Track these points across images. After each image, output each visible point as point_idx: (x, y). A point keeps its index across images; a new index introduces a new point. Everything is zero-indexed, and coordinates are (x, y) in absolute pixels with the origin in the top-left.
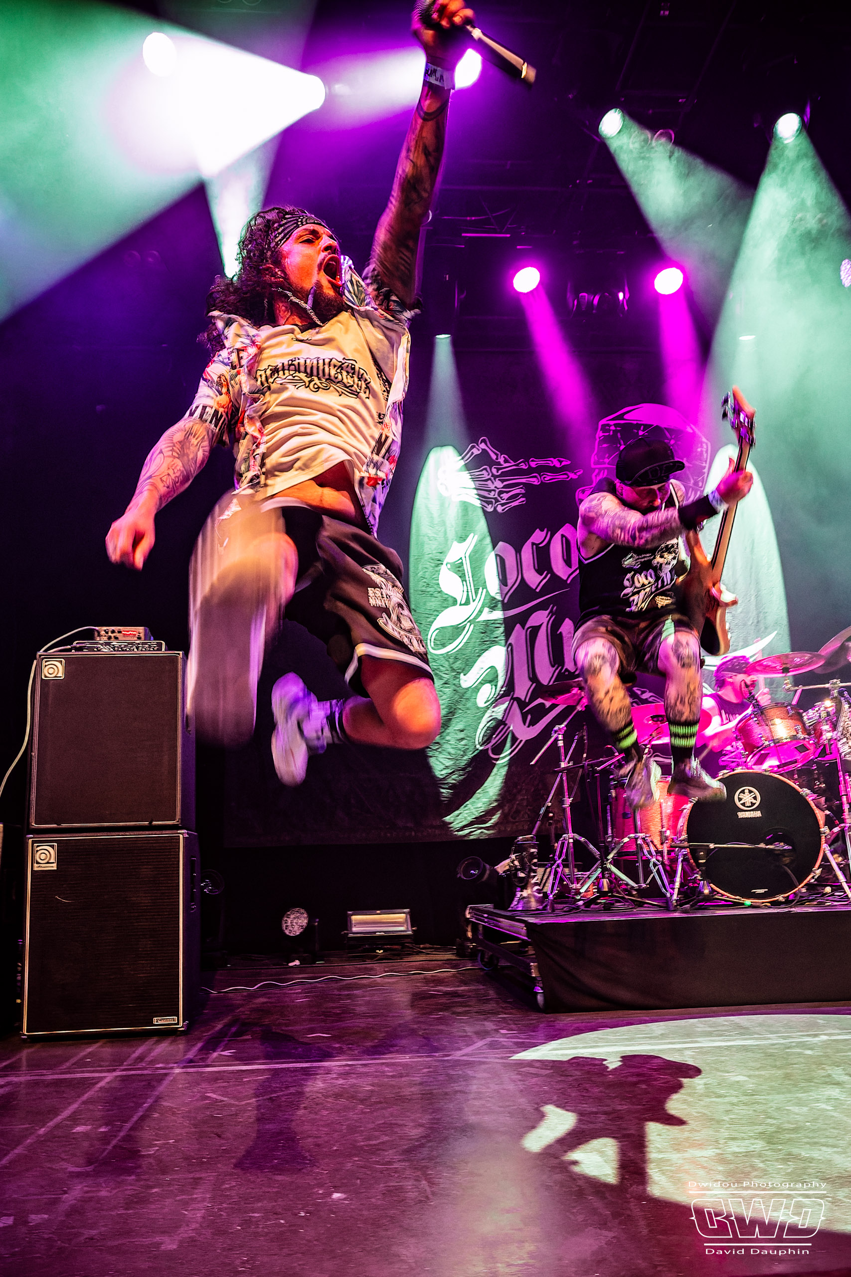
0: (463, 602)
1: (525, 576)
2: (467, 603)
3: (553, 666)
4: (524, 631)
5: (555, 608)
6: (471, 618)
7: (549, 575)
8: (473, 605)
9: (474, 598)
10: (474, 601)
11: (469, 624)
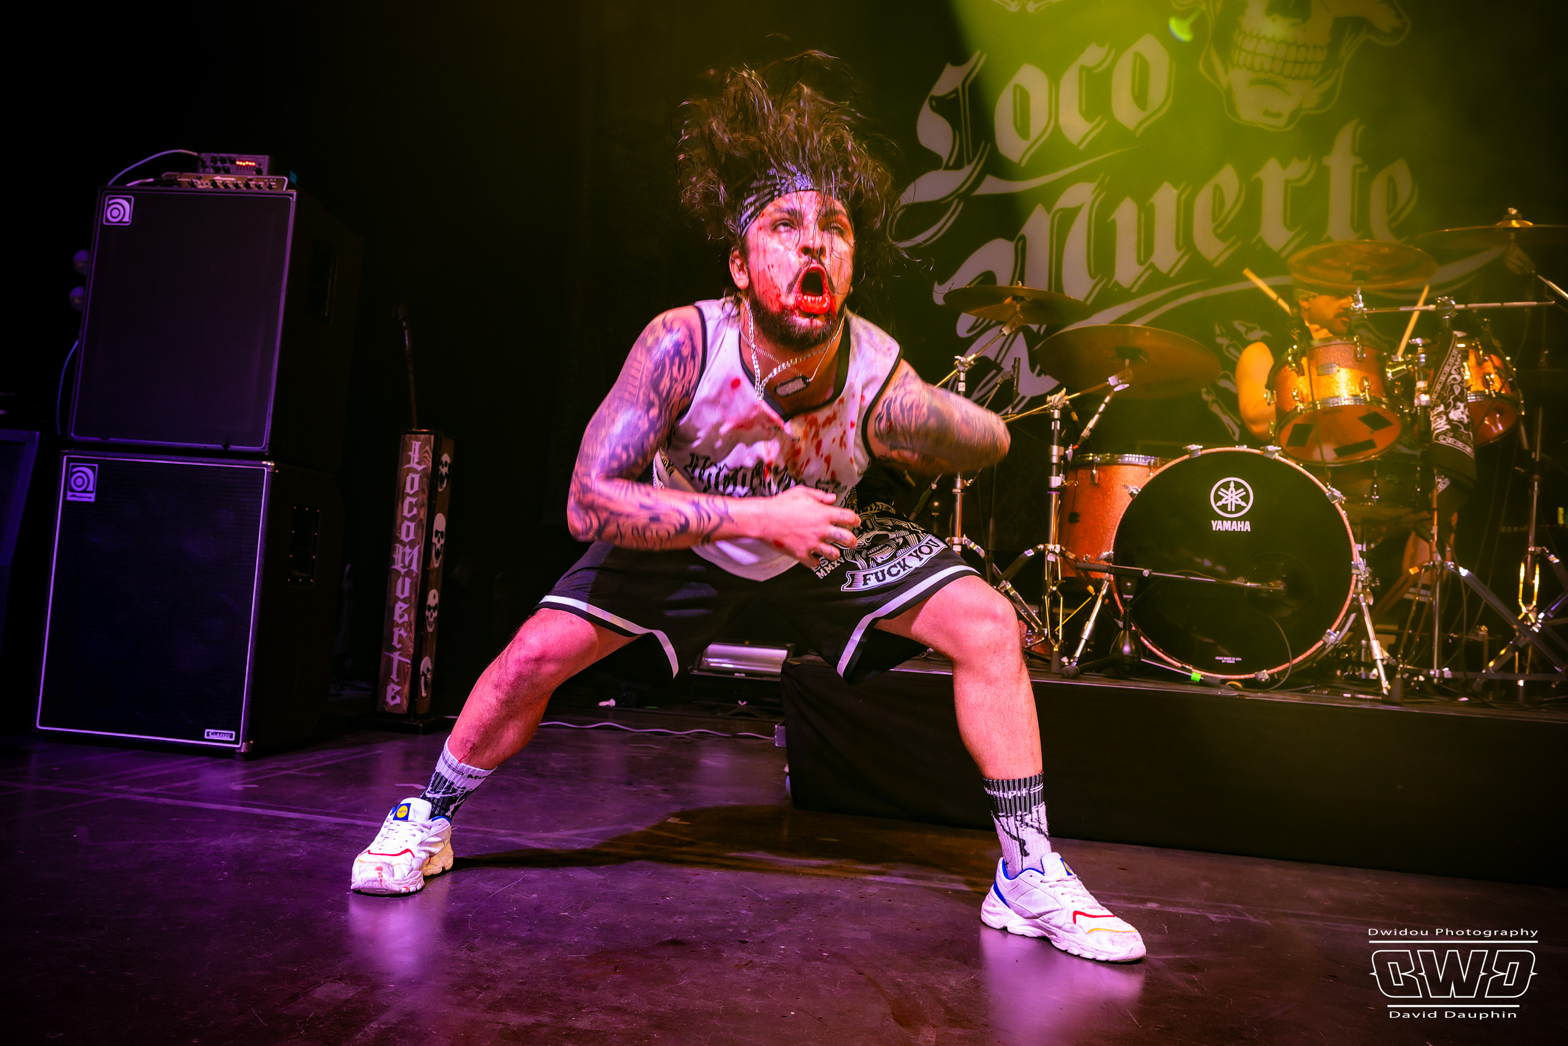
0: (951, 164)
1: (1062, 120)
2: (958, 165)
3: (1092, 276)
4: (1050, 217)
5: (1108, 179)
6: (962, 190)
7: (1105, 123)
8: (967, 170)
9: (971, 157)
10: (969, 162)
11: (956, 201)
